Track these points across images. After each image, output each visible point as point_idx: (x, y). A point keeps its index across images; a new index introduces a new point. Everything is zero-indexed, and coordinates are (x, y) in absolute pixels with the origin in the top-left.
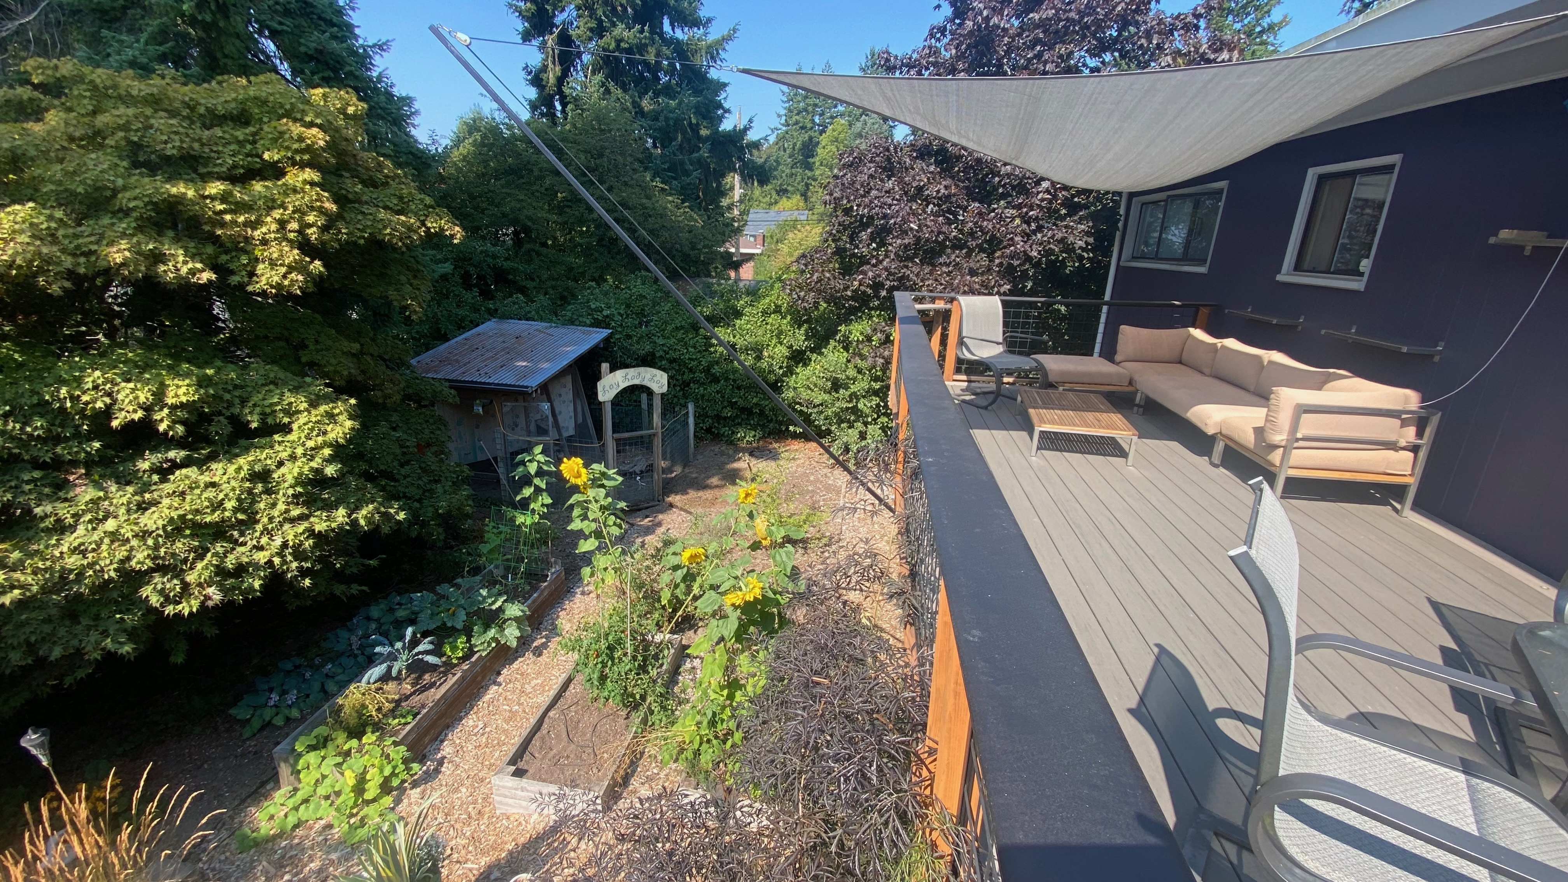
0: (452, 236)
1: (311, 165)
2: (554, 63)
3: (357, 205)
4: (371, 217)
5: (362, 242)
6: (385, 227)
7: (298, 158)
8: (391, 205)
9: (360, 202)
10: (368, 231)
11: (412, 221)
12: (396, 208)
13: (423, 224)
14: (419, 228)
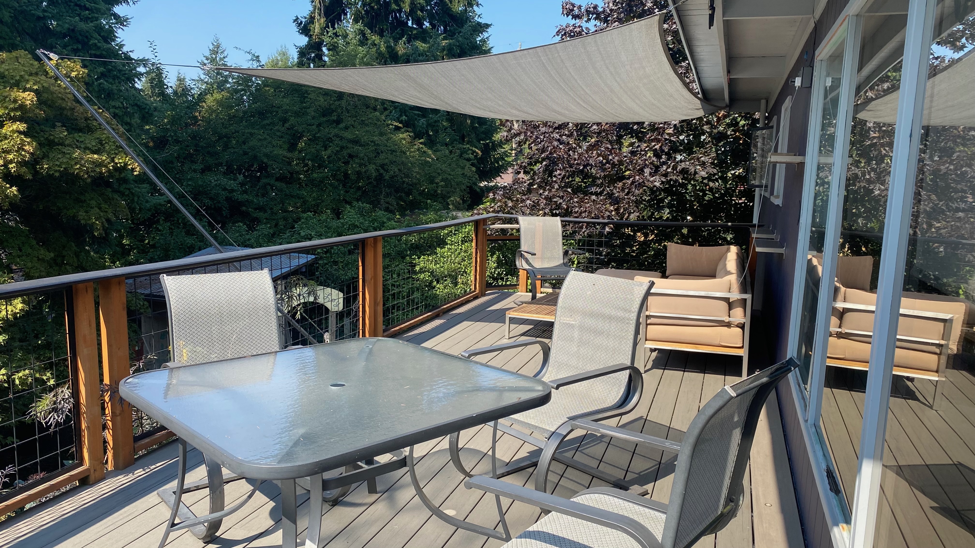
0: (133, 170)
1: (21, 119)
2: (320, 15)
3: (60, 147)
4: (68, 156)
5: (57, 174)
6: (76, 164)
7: (12, 114)
8: (90, 146)
9: (62, 144)
10: (63, 166)
11: (104, 158)
12: (94, 149)
13: (113, 161)
14: (109, 163)
